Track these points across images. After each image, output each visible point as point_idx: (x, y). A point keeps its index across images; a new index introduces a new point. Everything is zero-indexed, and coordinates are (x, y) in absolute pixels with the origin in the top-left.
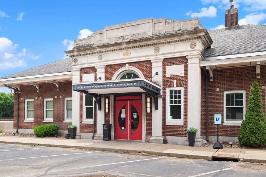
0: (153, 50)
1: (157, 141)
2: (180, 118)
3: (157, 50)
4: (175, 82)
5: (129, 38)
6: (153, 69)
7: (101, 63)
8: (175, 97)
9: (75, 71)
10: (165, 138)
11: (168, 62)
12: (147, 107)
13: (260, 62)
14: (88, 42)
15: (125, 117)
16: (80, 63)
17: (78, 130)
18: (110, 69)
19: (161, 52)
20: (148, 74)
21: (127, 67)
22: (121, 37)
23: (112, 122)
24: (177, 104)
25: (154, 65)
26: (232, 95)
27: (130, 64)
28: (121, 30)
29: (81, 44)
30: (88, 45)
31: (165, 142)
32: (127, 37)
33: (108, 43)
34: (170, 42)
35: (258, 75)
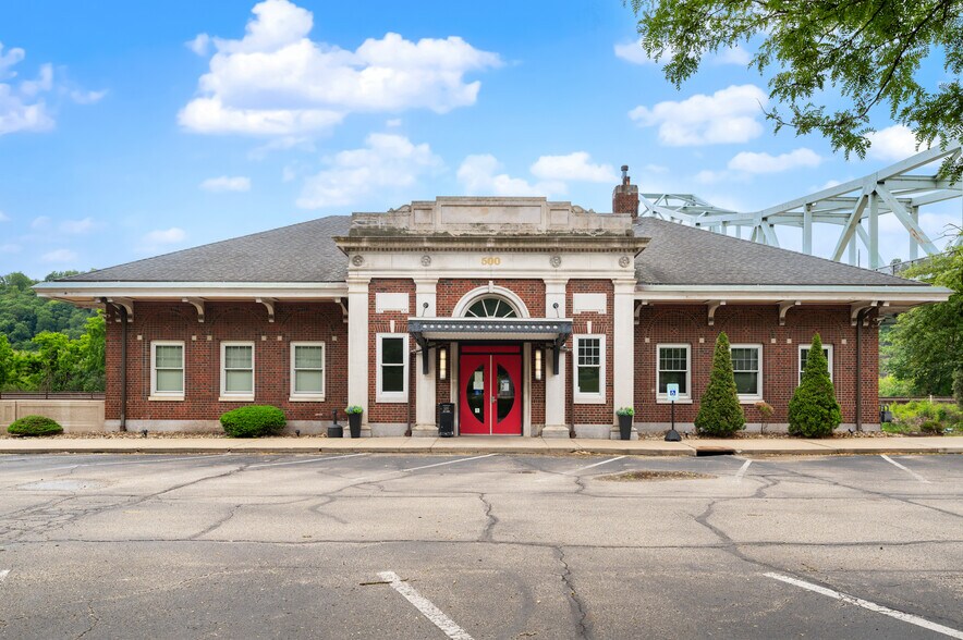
0: (548, 261)
1: (557, 435)
2: (597, 391)
3: (556, 262)
4: (589, 324)
5: (496, 230)
6: (548, 297)
7: (428, 273)
8: (589, 351)
9: (358, 283)
10: (572, 427)
11: (576, 285)
12: (534, 370)
13: (727, 301)
14: (392, 221)
15: (482, 388)
16: (371, 267)
17: (365, 419)
18: (449, 288)
19: (564, 266)
20: (538, 307)
21: (492, 288)
22: (478, 224)
23: (454, 399)
24: (593, 365)
25: (549, 289)
26: (670, 350)
27: (497, 281)
28: (478, 210)
29: (372, 225)
30: (392, 231)
31: (572, 435)
32: (491, 227)
33: (446, 233)
34: (583, 250)
35: (711, 320)
